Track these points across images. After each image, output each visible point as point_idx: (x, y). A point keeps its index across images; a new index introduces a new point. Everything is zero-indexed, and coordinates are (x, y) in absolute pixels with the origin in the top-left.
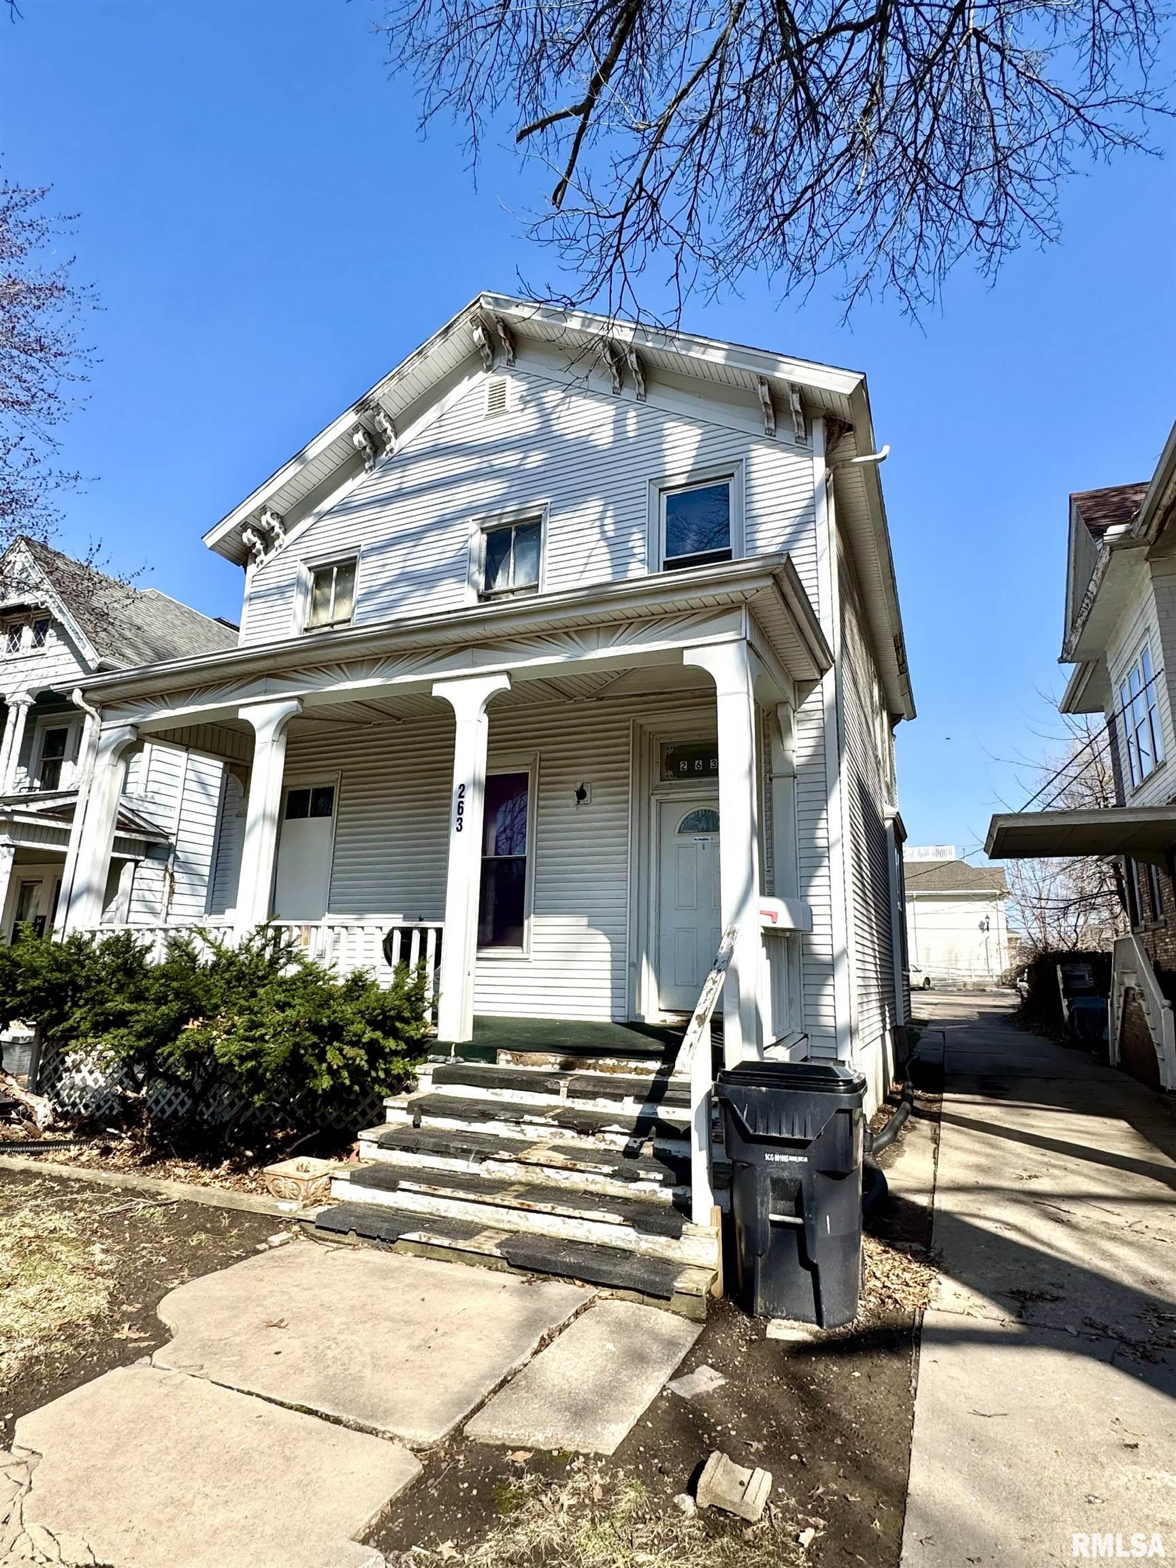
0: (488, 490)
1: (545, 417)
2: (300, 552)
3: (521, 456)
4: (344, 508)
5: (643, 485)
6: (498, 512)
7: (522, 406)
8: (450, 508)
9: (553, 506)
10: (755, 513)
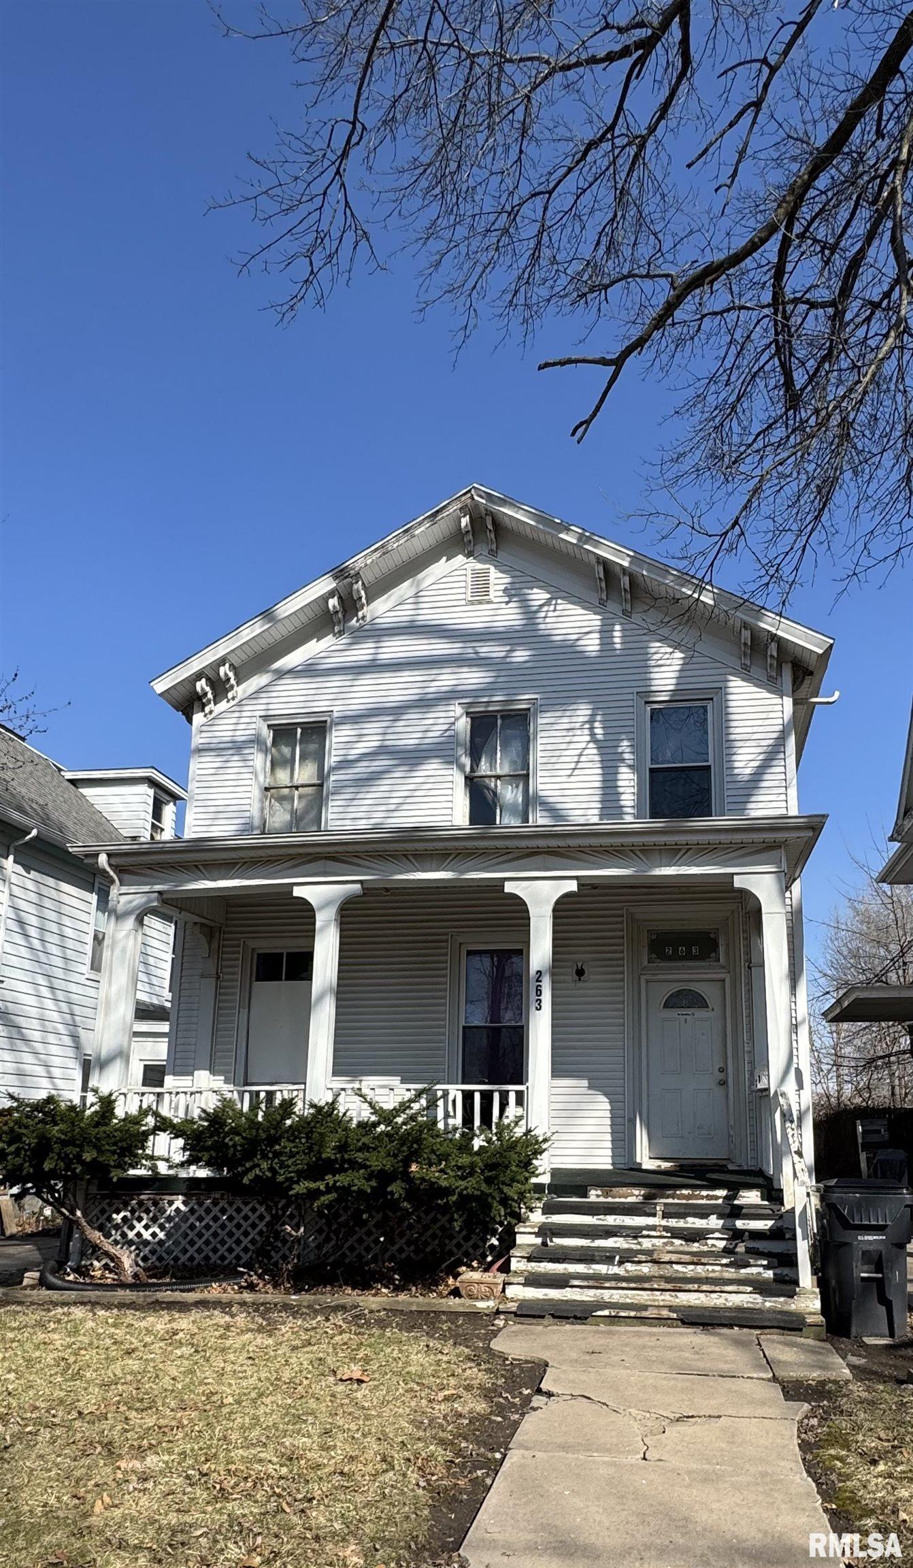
0: (473, 678)
1: (530, 614)
2: (258, 708)
3: (508, 648)
4: (309, 671)
5: (630, 697)
6: (485, 699)
7: (507, 599)
8: (433, 688)
9: (543, 702)
10: (733, 737)
